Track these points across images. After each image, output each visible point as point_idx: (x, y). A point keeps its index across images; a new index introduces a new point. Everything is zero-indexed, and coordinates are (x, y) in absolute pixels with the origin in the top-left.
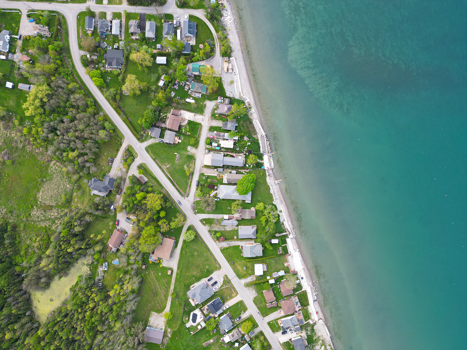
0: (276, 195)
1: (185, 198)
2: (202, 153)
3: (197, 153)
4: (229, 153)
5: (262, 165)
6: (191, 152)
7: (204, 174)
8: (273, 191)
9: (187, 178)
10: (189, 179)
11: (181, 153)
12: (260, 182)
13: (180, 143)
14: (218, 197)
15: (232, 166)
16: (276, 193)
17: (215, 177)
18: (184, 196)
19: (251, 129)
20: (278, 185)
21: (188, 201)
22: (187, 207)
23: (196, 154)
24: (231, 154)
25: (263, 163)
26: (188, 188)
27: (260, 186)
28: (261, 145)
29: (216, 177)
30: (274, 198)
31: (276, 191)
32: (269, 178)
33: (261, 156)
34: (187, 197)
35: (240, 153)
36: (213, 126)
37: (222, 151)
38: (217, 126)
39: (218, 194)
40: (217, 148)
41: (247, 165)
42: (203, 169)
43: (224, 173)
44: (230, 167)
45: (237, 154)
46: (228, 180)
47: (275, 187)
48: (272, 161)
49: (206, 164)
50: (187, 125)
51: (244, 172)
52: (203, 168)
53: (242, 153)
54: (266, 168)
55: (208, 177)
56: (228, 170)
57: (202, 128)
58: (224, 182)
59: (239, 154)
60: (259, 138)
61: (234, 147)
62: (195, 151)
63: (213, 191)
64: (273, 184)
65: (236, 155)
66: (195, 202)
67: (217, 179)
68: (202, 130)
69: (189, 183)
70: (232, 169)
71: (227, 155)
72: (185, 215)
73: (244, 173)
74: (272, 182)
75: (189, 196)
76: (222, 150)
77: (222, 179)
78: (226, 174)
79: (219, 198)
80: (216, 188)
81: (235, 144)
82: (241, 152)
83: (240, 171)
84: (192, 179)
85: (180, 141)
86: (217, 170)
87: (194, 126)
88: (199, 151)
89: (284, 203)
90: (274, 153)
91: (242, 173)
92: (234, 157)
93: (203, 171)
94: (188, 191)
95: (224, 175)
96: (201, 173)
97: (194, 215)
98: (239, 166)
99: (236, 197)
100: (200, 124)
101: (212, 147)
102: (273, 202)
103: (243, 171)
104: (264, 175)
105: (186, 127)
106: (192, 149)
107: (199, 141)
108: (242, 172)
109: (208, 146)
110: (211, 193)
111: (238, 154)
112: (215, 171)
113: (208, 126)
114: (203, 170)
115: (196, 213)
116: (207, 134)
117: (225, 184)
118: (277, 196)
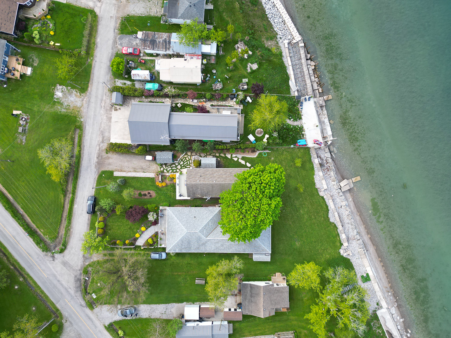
0: (347, 226)
1: (53, 257)
2: (103, 104)
3: (85, 105)
4: (189, 102)
5: (299, 132)
6: (66, 104)
7: (112, 173)
8: (336, 215)
9: (59, 189)
10: (65, 193)
11: (35, 109)
12: (296, 189)
13: (29, 77)
14: (163, 246)
15: (203, 143)
16: (346, 220)
17: (149, 183)
18: (50, 251)
19: (257, 22)
20: (348, 195)
21: (65, 264)
22: (62, 285)
23: (84, 110)
24: (195, 102)
25: (301, 129)
26: (65, 223)
27: (297, 203)
28: (290, 71)
29: (152, 180)
30: (343, 237)
31: (345, 213)
32: (321, 174)
33: (294, 106)
34: (62, 251)
35: (225, 99)
36: (133, 17)
37: (166, 96)
38: (147, 14)
39: (162, 236)
40: (149, 86)
41: (251, 138)
42: (109, 158)
43: (179, 167)
44: (195, 146)
45: (215, 103)
46: (190, 189)
47: (341, 201)
48: (326, 121)
49: (115, 139)
50: (49, 17)
51: (243, 158)
52: (110, 155)
53: (233, 96)
54: (310, 144)
55: (125, 182)
56: (191, 155)
57: (97, 26)
58: (178, 198)
59: (224, 103)
60: (283, 49)
61: (204, 81)
62: (78, 99)
63: (143, 229)
64: (335, 192)
65: (212, 105)
66: (90, 265)
67: (157, 187)
68: (96, 31)
69: (67, 207)
70: (203, 150)
71: (183, 108)
72: (58, 310)
73: (243, 162)
74: (334, 184)
75: (69, 247)
76: (166, 90)
77: (174, 187)
78: (184, 171)
79: (164, 249)
80: (151, 217)
81: (206, 70)
82: (228, 96)
83: (229, 156)
84: (74, 193)
85: (29, 71)
86: (154, 159)
87: (70, 20)
88: (93, 100)
89: (372, 249)
90: (330, 97)
91: (238, 165)
92: (208, 112)
93: (109, 164)
94: (63, 232)
95: (177, 175)
96: (104, 172)
97: (88, 311)
98: (224, 140)
99: (222, 245)
100: (92, 12)
101: (134, 85)
102: (342, 252)
103: (238, 157)
104: (308, 166)
105: (44, 24)
106: (70, 94)
107: (90, 66)
108: (236, 159)
109: (119, 83)
110: (137, 235)
111: (220, 103)
112: (148, 163)
113: (117, 18)
114: (111, 161)
115: (91, 305)
116: (115, 42)
117: (183, 203)
118: (350, 230)
